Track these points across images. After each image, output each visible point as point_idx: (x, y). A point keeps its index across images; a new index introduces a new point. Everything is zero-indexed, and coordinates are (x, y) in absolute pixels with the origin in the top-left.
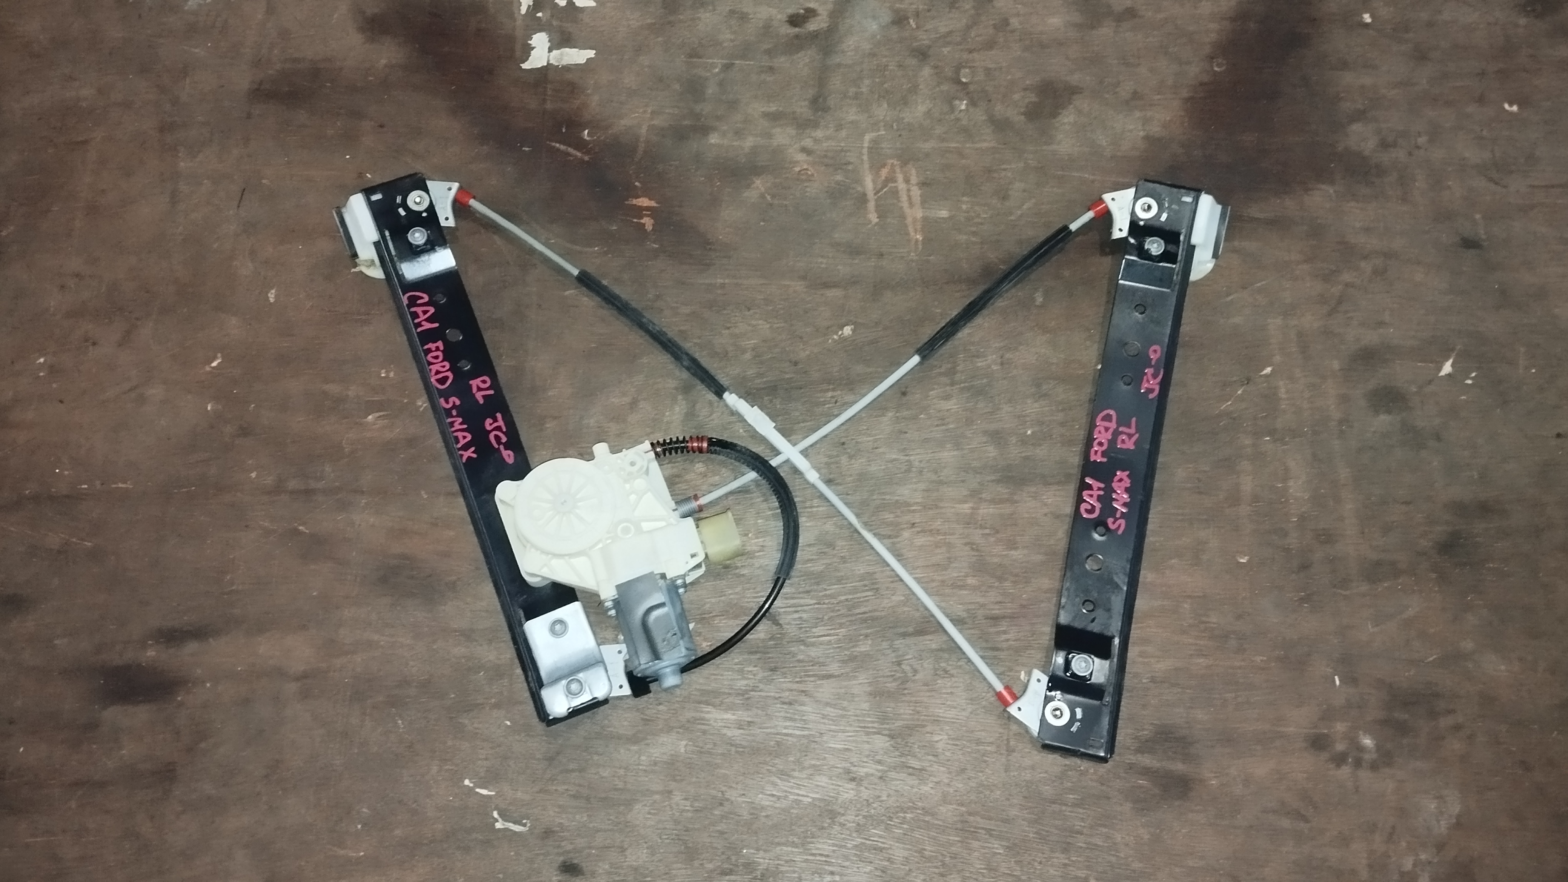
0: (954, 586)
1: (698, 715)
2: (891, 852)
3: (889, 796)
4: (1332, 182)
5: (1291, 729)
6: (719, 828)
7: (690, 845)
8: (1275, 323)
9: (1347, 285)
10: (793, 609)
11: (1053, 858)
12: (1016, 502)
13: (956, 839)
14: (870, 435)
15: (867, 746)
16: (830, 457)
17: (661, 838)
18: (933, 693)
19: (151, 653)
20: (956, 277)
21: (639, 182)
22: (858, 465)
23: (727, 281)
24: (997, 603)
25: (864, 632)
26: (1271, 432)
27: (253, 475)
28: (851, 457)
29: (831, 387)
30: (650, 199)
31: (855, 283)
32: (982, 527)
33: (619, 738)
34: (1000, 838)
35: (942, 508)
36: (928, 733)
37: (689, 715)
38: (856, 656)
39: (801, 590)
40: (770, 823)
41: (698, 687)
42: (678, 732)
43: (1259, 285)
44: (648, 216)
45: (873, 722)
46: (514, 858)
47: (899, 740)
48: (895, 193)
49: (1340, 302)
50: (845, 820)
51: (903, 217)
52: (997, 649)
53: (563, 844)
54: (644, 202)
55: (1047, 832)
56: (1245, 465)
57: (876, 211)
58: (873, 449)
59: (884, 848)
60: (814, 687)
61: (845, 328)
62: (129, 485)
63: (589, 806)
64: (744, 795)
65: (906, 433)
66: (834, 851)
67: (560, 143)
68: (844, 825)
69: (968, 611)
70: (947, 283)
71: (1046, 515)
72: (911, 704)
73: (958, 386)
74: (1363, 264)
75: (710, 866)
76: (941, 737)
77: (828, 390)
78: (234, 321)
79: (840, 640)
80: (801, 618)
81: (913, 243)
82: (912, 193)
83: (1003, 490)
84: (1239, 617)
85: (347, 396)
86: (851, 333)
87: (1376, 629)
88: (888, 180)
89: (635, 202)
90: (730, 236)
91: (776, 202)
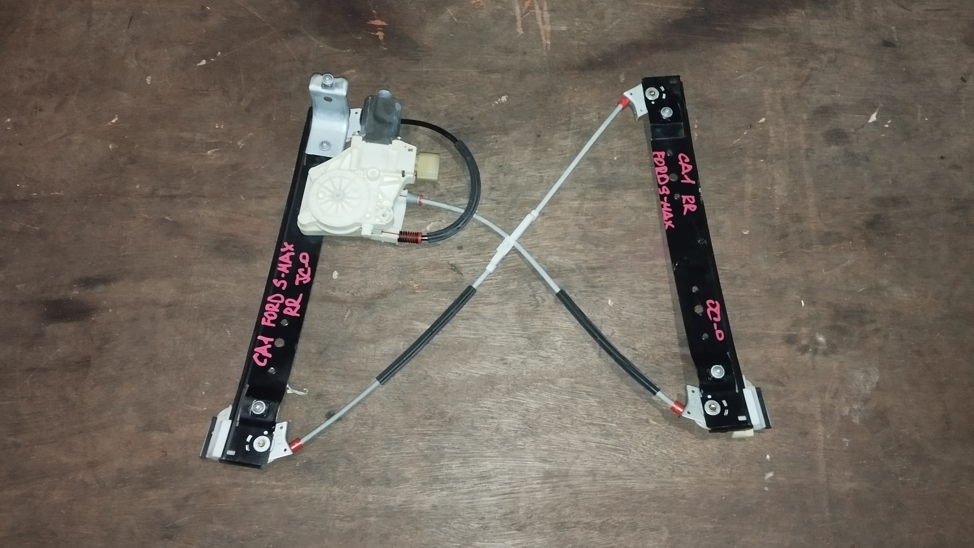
0: (568, 250)
1: (411, 327)
2: (527, 405)
3: (527, 373)
4: (803, 8)
5: (775, 332)
6: (423, 392)
7: (406, 402)
8: (767, 92)
9: (812, 69)
10: (469, 265)
11: (627, 408)
12: (606, 200)
13: (568, 397)
14: (517, 161)
15: (514, 344)
16: (492, 174)
17: (388, 398)
18: (555, 313)
19: (76, 292)
20: (571, 66)
21: (375, 11)
22: (510, 179)
23: (429, 69)
24: (595, 259)
25: (512, 277)
26: (764, 157)
27: (138, 187)
28: (505, 175)
29: (494, 132)
30: (382, 21)
31: (509, 70)
32: (586, 215)
33: (363, 340)
34: (594, 396)
35: (561, 204)
36: (551, 336)
37: (406, 327)
38: (508, 292)
39: (475, 253)
40: (455, 389)
41: (411, 310)
42: (399, 337)
43: (758, 69)
44: (380, 31)
45: (518, 330)
46: (299, 410)
47: (534, 340)
48: (534, 16)
49: (808, 79)
50: (501, 387)
51: (538, 30)
52: (594, 287)
53: (329, 402)
54: (378, 22)
55: (624, 393)
56: (748, 176)
57: (522, 27)
58: (519, 169)
59: (524, 403)
60: (482, 310)
61: (503, 97)
62: (62, 193)
63: (344, 380)
64: (439, 373)
65: (540, 159)
66: (493, 405)
68: (500, 390)
69: (576, 265)
70: (566, 70)
71: (625, 207)
72: (542, 319)
73: (572, 131)
74: (822, 56)
75: (418, 414)
76: (560, 338)
77: (491, 134)
78: (125, 95)
79: (498, 282)
80: (474, 270)
81: (544, 46)
82: (544, 16)
83: (599, 193)
84: (743, 266)
85: (195, 139)
86: (506, 100)
87: (827, 273)
88: (529, 8)
89: (372, 22)
90: (432, 43)
91: (460, 22)
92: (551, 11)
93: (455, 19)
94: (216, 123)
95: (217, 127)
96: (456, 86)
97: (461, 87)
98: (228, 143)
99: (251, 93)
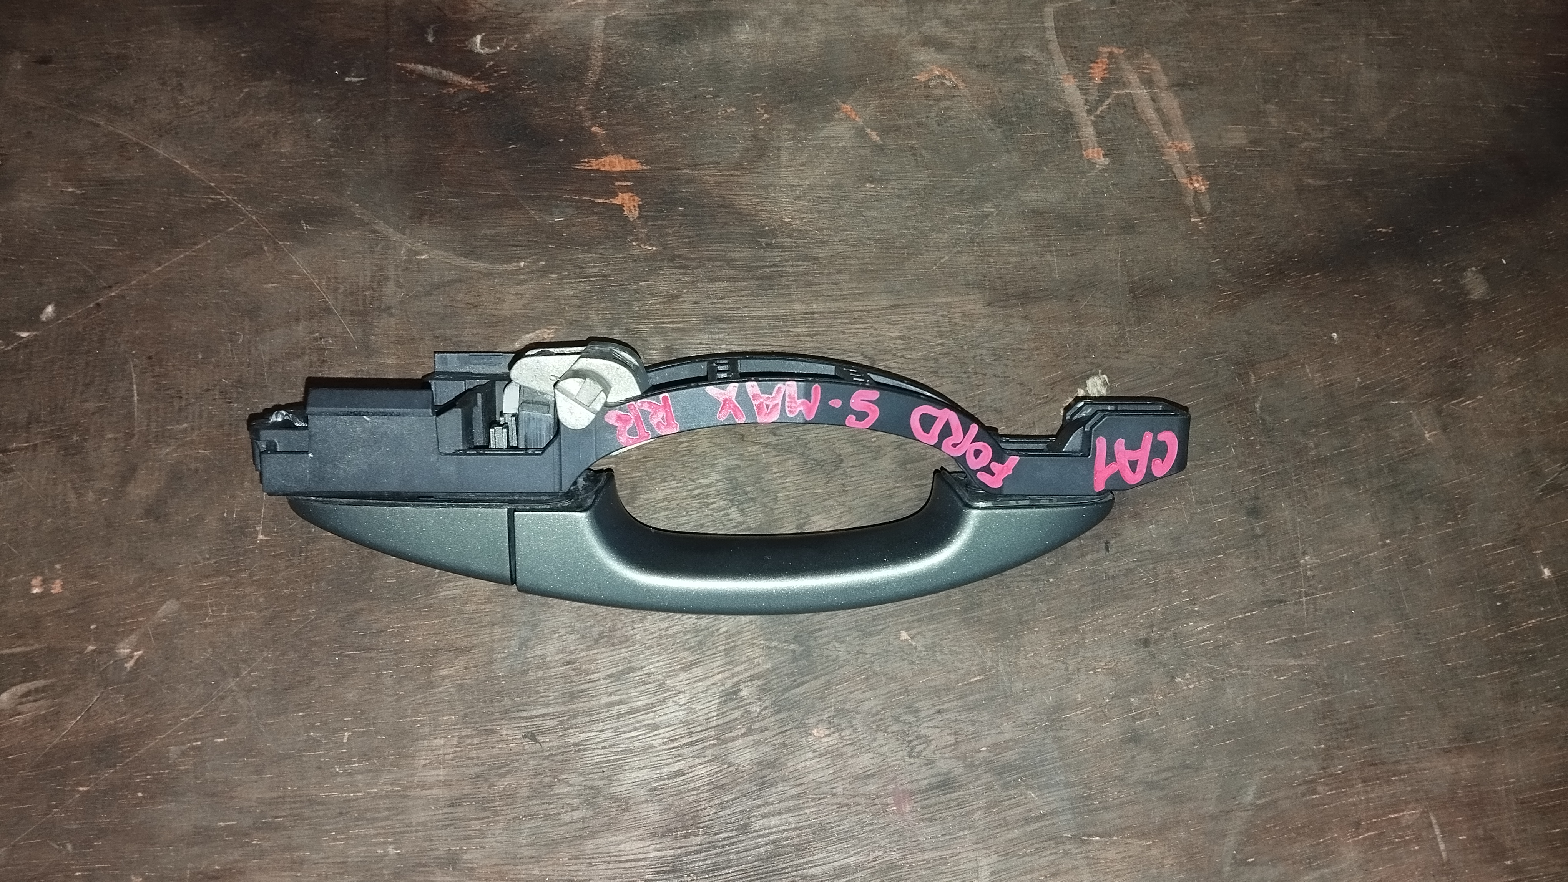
21: (601, 125)
30: (628, 156)
31: (1089, 286)
44: (627, 189)
48: (1128, 105)
51: (1157, 151)
54: (615, 163)
57: (1099, 144)
61: (1090, 382)
67: (425, 64)
81: (1189, 198)
82: (1163, 105)
88: (1108, 83)
89: (595, 164)
90: (807, 217)
91: (890, 142)
92: (1179, 86)
93: (874, 135)
94: (34, 576)
95: (36, 591)
96: (915, 355)
97: (936, 360)
98: (80, 653)
99: (169, 445)
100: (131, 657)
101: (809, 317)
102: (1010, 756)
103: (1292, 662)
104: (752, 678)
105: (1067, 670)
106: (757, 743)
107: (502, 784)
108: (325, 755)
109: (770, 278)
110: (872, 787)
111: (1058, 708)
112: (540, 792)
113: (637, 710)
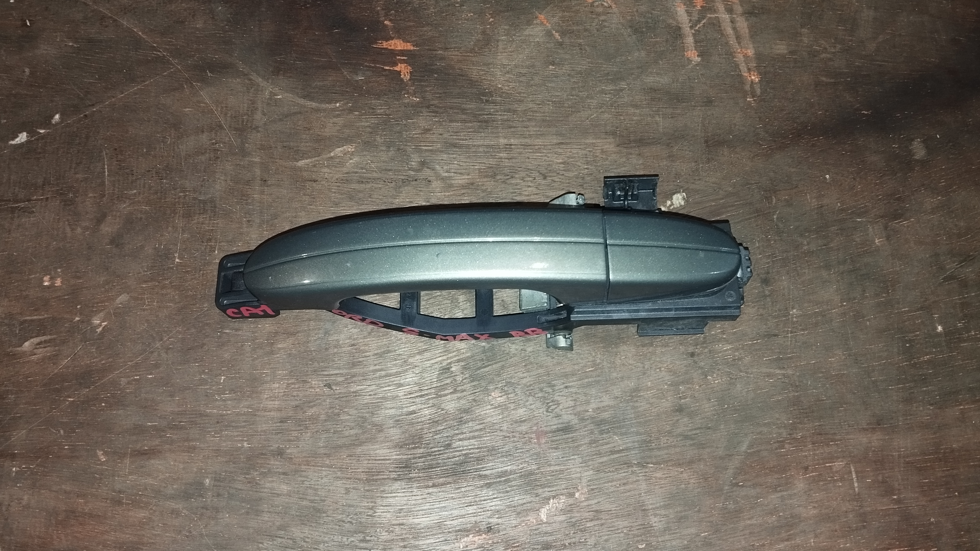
20: (810, 126)
21: (390, 20)
23: (512, 141)
30: (406, 41)
31: (679, 138)
44: (403, 61)
48: (716, 25)
51: (731, 54)
54: (397, 45)
57: (696, 48)
61: (675, 197)
70: (800, 135)
81: (748, 86)
82: (738, 25)
86: (683, 203)
88: (705, 10)
89: (385, 45)
90: (512, 85)
91: (567, 40)
92: (749, 14)
93: (557, 35)
94: (45, 275)
95: (46, 284)
96: (571, 174)
97: (583, 178)
98: (71, 321)
99: (125, 202)
100: (100, 325)
101: (508, 147)
102: (606, 415)
103: (778, 371)
104: (458, 361)
105: (644, 367)
106: (459, 398)
107: (310, 412)
108: (210, 389)
109: (486, 122)
110: (524, 428)
111: (637, 390)
112: (333, 417)
113: (390, 375)
